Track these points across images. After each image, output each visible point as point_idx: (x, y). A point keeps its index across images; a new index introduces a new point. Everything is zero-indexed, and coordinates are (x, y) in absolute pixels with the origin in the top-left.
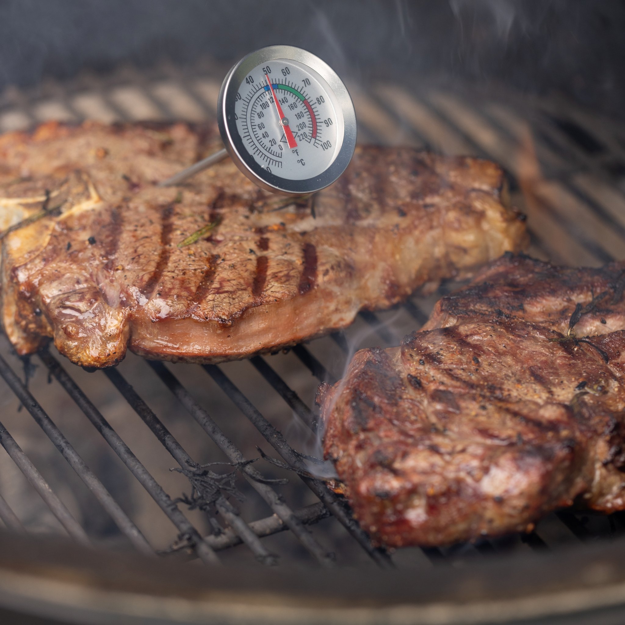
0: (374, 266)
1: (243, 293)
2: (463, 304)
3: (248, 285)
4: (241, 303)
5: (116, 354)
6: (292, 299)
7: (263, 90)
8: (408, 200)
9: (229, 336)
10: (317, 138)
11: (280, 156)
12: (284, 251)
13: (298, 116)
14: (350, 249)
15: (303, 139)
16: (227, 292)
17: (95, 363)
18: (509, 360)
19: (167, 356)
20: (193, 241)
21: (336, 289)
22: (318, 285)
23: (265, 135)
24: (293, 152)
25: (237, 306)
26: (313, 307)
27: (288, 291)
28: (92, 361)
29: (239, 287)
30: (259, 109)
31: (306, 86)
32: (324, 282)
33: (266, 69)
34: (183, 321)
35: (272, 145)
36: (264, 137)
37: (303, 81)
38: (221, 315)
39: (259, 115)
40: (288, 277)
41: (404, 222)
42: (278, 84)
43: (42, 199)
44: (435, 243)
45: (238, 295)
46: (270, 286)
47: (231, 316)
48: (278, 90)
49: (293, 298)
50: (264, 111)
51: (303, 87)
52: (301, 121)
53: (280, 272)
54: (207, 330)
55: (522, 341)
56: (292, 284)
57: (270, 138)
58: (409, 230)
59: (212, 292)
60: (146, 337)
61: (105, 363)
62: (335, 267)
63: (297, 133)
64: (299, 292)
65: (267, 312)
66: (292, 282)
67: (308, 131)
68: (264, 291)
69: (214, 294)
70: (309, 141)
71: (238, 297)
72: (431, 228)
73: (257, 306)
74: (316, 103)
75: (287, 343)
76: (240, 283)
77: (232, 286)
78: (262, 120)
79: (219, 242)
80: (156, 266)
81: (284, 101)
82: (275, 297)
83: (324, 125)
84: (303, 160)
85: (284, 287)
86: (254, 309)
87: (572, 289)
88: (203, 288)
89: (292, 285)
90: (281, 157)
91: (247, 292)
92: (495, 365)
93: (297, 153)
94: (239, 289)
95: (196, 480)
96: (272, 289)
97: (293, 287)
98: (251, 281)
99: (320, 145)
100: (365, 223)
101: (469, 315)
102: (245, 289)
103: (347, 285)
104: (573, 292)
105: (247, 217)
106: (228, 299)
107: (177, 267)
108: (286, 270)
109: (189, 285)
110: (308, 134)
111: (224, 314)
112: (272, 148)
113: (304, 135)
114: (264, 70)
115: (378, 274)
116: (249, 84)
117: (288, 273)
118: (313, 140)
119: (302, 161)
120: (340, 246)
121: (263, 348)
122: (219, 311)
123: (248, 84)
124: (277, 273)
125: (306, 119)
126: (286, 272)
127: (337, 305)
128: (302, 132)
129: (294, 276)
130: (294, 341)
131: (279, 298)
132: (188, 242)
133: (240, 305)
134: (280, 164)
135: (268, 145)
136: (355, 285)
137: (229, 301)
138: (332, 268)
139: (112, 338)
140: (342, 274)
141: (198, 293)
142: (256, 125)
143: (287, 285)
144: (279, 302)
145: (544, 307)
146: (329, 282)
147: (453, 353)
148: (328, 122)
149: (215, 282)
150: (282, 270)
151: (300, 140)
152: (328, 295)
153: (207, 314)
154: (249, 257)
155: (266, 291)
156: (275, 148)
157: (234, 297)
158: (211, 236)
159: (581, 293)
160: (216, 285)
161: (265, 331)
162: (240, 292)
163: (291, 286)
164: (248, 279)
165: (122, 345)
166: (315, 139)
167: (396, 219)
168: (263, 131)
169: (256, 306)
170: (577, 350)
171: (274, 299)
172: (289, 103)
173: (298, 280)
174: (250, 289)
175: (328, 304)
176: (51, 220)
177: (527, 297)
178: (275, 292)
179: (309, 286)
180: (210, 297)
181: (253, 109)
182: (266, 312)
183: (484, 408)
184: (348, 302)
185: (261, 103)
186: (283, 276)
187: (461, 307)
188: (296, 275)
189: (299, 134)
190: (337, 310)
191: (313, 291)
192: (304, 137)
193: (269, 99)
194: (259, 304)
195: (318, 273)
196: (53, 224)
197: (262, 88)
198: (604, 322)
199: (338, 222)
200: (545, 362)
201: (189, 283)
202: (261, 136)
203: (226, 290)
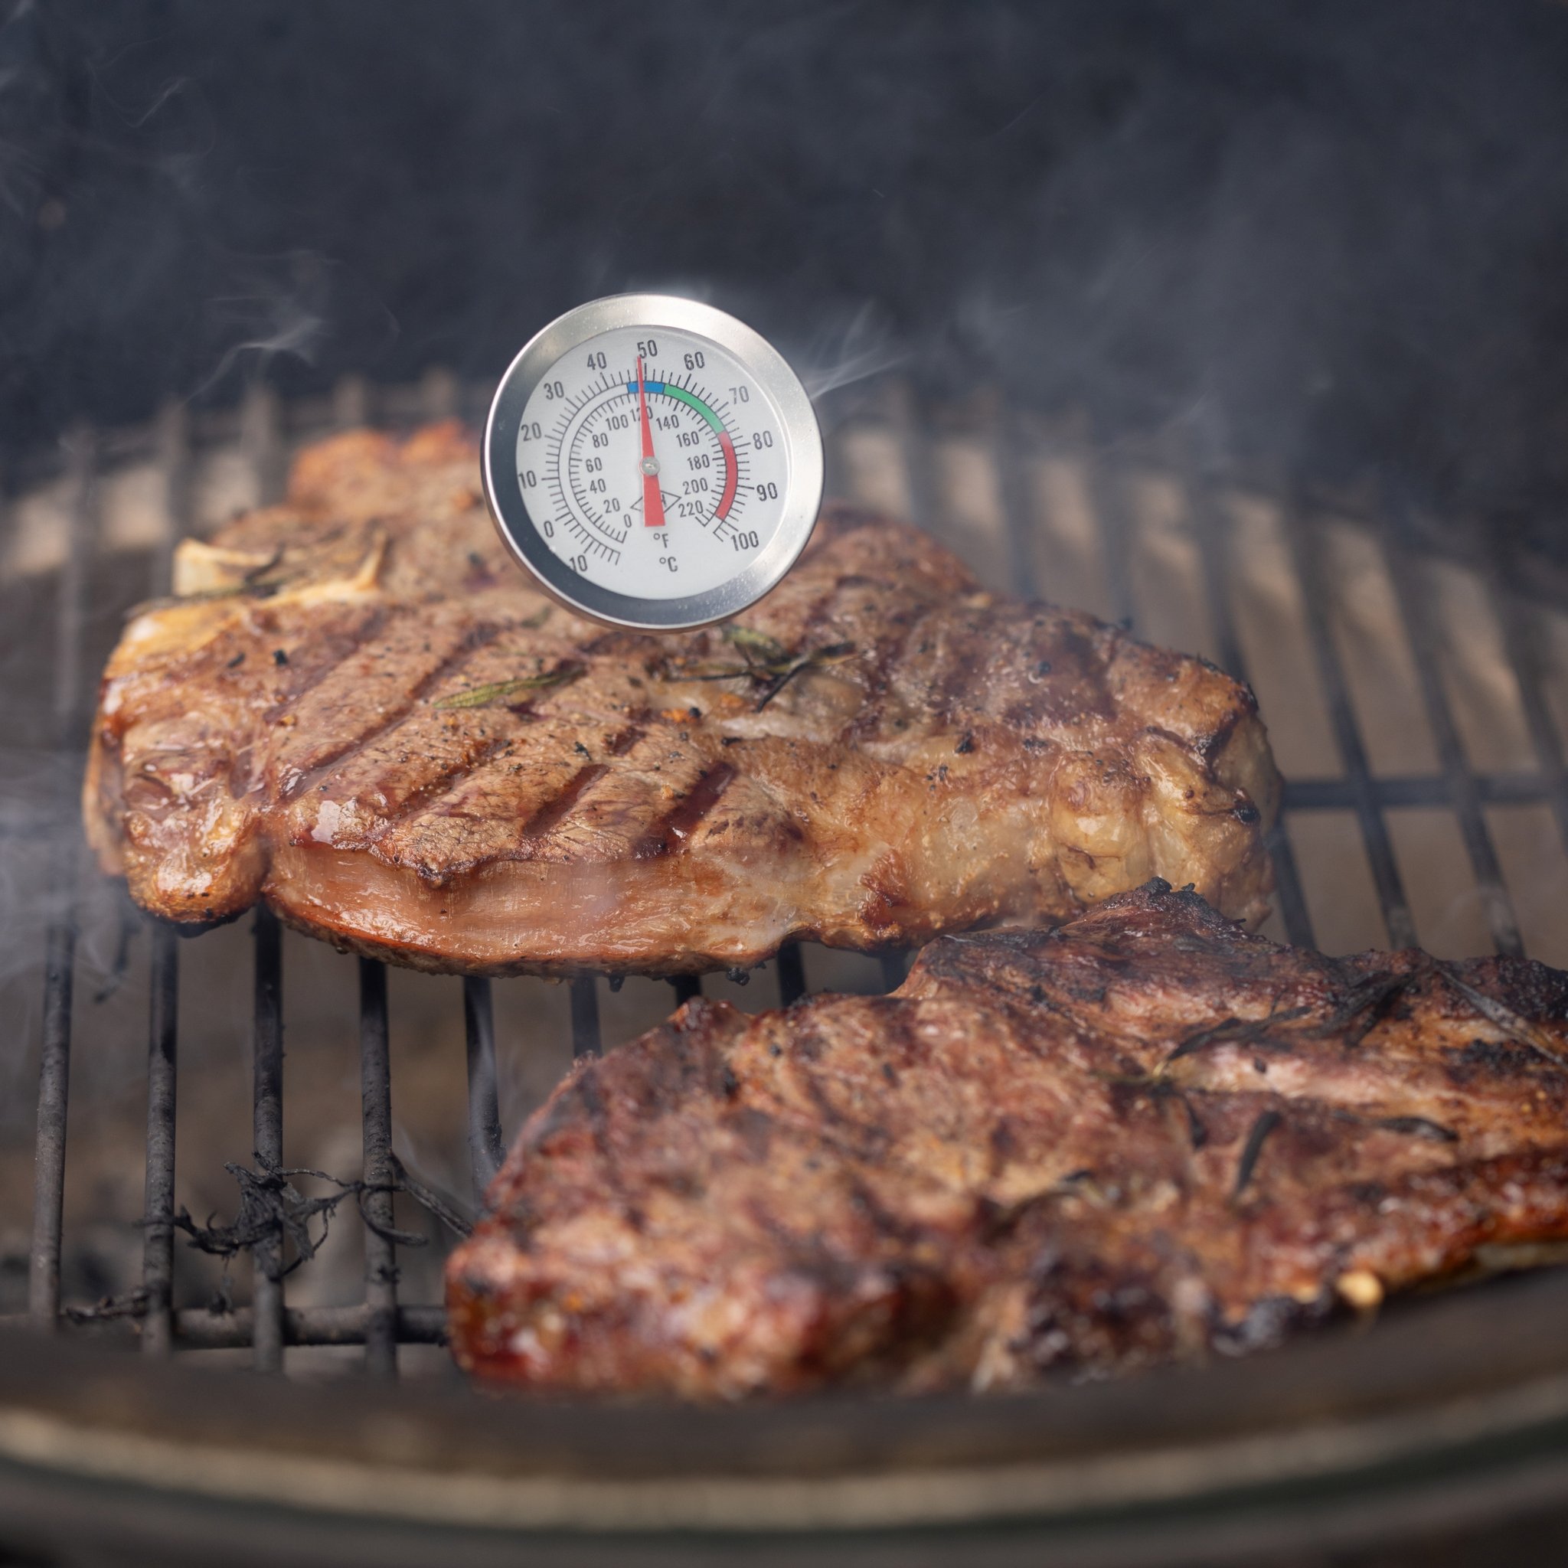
0: (857, 845)
1: (499, 826)
2: (973, 958)
3: (522, 812)
4: (483, 845)
5: (210, 898)
6: (607, 864)
7: (624, 390)
8: (998, 719)
9: (443, 912)
10: (728, 519)
11: (620, 538)
12: (656, 764)
13: (694, 463)
14: (814, 795)
15: (690, 514)
16: (464, 815)
17: (163, 907)
18: (971, 1090)
19: (319, 929)
20: (472, 702)
21: (734, 870)
22: (687, 852)
23: (598, 486)
24: (657, 536)
25: (472, 848)
26: (667, 896)
27: (605, 844)
28: (157, 900)
29: (498, 812)
30: (600, 427)
31: (735, 403)
32: (706, 848)
33: (645, 346)
34: (353, 855)
35: (607, 511)
36: (593, 489)
37: (730, 390)
38: (428, 860)
39: (596, 441)
40: (621, 817)
41: (962, 767)
42: (665, 384)
43: (262, 559)
44: (1029, 829)
45: (486, 827)
46: (569, 825)
47: (449, 866)
48: (660, 397)
49: (616, 864)
50: (612, 435)
51: (727, 403)
52: (697, 474)
53: (610, 802)
54: (401, 888)
55: (1027, 1060)
56: (619, 832)
57: (609, 495)
58: (970, 787)
59: (437, 810)
60: (285, 877)
61: (183, 914)
62: (746, 823)
63: (680, 498)
64: (633, 854)
65: (542, 879)
66: (623, 829)
67: (709, 500)
68: (549, 833)
69: (436, 814)
70: (705, 521)
71: (486, 831)
72: (1024, 792)
73: (521, 861)
74: (749, 444)
75: (587, 962)
76: (506, 803)
77: (484, 807)
78: (601, 452)
79: (537, 717)
80: (361, 735)
81: (670, 422)
82: (568, 851)
83: (754, 495)
84: (675, 560)
85: (598, 835)
86: (512, 866)
87: (1237, 986)
88: (423, 797)
89: (620, 835)
90: (622, 542)
91: (510, 826)
92: (931, 1094)
93: (665, 541)
94: (493, 816)
95: (249, 1194)
96: (570, 835)
97: (619, 842)
98: (534, 806)
99: (731, 536)
100: (882, 750)
101: (965, 983)
102: (508, 820)
103: (767, 868)
104: (1238, 994)
105: (635, 683)
106: (459, 830)
107: (402, 744)
108: (623, 802)
109: (396, 785)
110: (706, 506)
111: (434, 859)
112: (606, 518)
113: (694, 507)
114: (641, 346)
115: (865, 863)
116: (594, 369)
117: (628, 809)
118: (716, 521)
119: (672, 560)
120: (796, 785)
121: (522, 957)
122: (427, 851)
123: (591, 368)
124: (600, 803)
125: (714, 475)
126: (620, 807)
127: (730, 907)
128: (692, 498)
129: (635, 819)
130: (603, 962)
131: (576, 856)
132: (460, 702)
133: (479, 848)
134: (615, 555)
135: (599, 508)
136: (793, 874)
137: (457, 836)
138: (739, 823)
139: (207, 861)
140: (759, 842)
141: (405, 805)
142: (580, 460)
143: (606, 832)
144: (573, 865)
145: (1155, 1008)
146: (719, 850)
147: (856, 1047)
148: (768, 492)
149: (456, 792)
150: (615, 799)
151: (682, 516)
152: (711, 880)
153: (400, 852)
154: (568, 760)
155: (555, 834)
156: (614, 520)
157: (474, 829)
158: (532, 702)
159: (1253, 999)
160: (452, 798)
161: (534, 921)
162: (493, 823)
163: (617, 837)
164: (530, 800)
165: (229, 883)
166: (720, 521)
167: (946, 753)
168: (596, 475)
169: (516, 859)
170: (1145, 1109)
171: (564, 853)
172: (680, 431)
173: (642, 830)
174: (520, 822)
175: (705, 898)
176: (246, 603)
177: (1125, 977)
178: (574, 840)
179: (664, 847)
180: (425, 818)
181: (586, 425)
182: (539, 880)
183: (813, 1165)
184: (762, 908)
185: (610, 416)
186: (608, 813)
187: (965, 963)
188: (643, 817)
189: (684, 500)
190: (724, 917)
191: (673, 862)
192: (694, 510)
193: (632, 411)
194: (525, 857)
195: (701, 824)
196: (242, 613)
197: (622, 383)
198: (1261, 1069)
199: (824, 736)
200: (1048, 1115)
201: (399, 781)
202: (587, 486)
203: (466, 811)
